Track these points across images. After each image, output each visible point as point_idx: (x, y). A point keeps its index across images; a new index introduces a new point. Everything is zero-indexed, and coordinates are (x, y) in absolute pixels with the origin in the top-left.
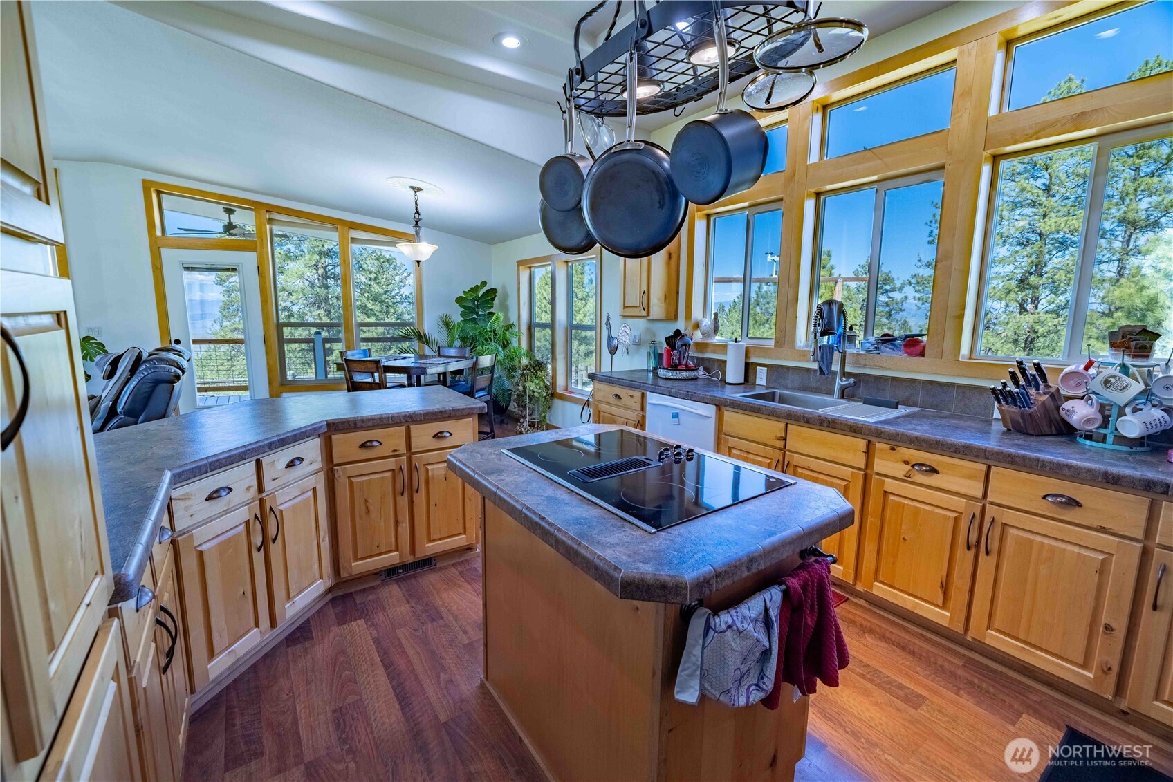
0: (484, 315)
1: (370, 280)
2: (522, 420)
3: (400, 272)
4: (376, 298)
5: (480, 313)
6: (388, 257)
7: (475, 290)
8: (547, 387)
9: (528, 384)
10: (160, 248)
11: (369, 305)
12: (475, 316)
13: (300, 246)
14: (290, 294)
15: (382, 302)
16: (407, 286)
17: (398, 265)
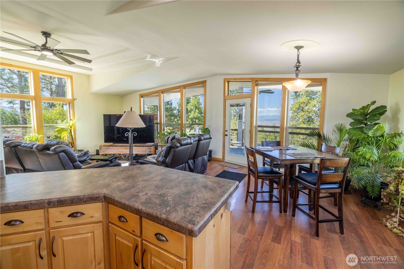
2: (393, 214)
5: (368, 124)
10: (226, 100)
12: (363, 126)
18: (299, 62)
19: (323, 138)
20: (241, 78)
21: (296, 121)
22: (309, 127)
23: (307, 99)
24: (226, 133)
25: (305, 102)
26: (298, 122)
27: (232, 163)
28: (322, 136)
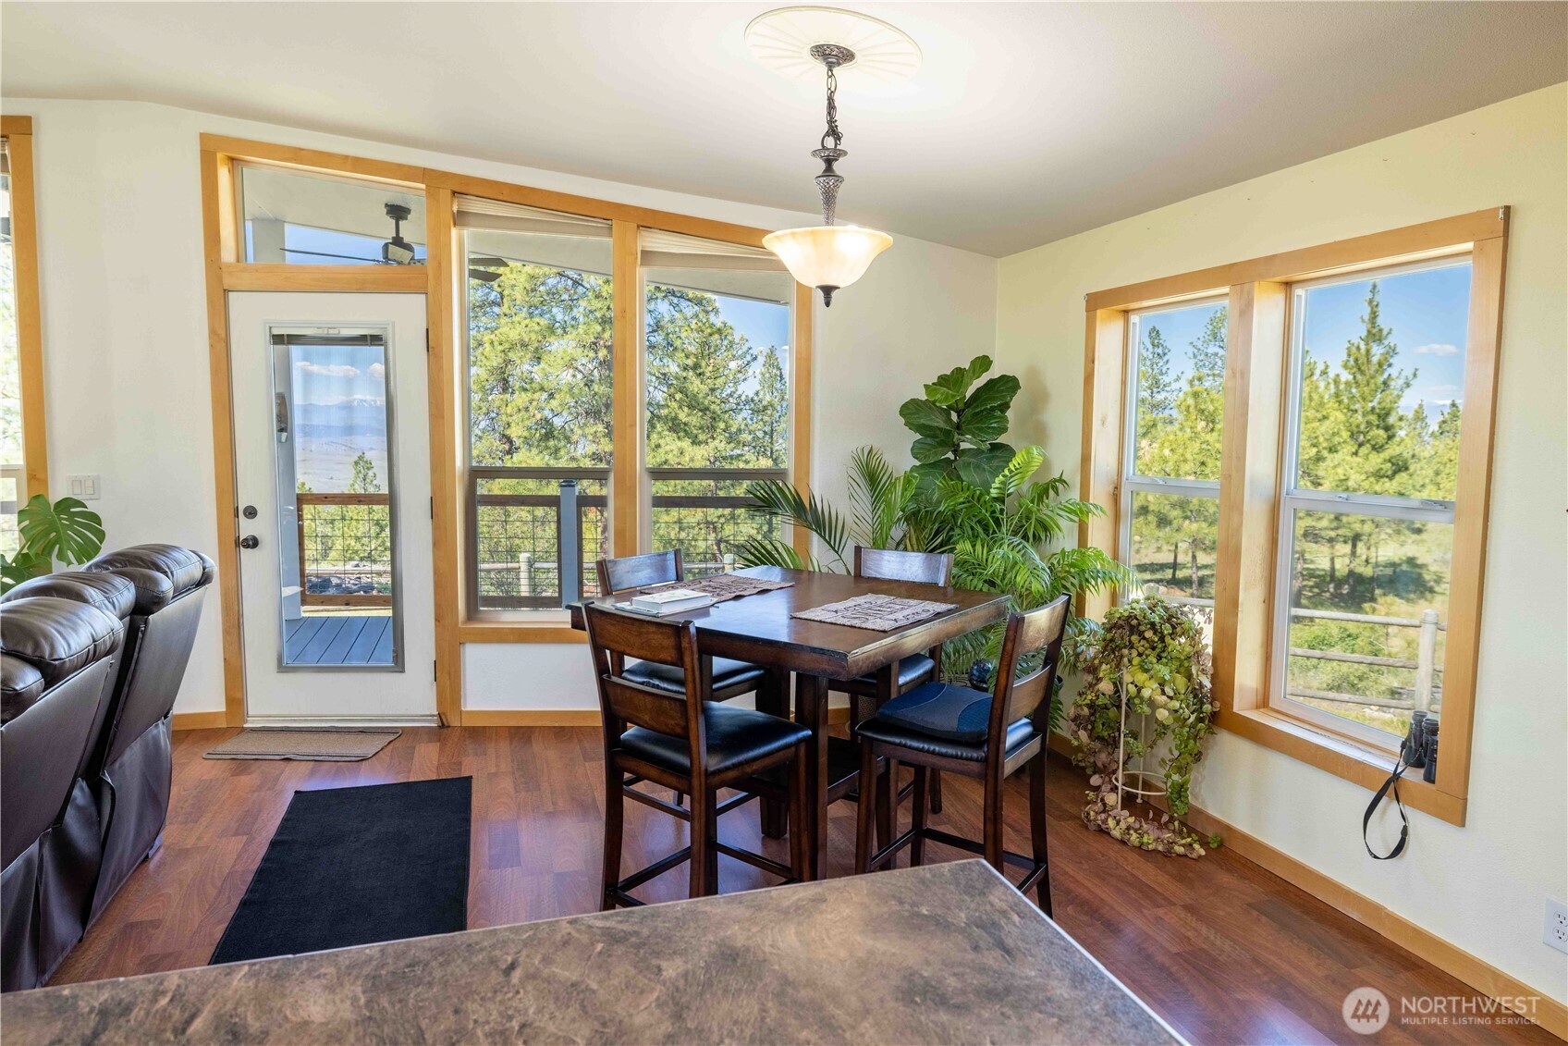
0: (978, 452)
1: (685, 369)
2: (1095, 780)
3: (740, 352)
4: (693, 403)
5: (964, 446)
6: (719, 325)
7: (954, 380)
8: (1196, 692)
9: (1132, 676)
10: (226, 291)
11: (683, 416)
12: (950, 455)
13: (572, 309)
14: (551, 396)
15: (705, 410)
16: (751, 380)
17: (737, 341)
18: (833, 132)
19: (810, 518)
20: (347, 157)
21: (480, 438)
22: (553, 463)
23: (537, 328)
24: (247, 528)
25: (527, 340)
26: (491, 443)
27: (300, 730)
28: (808, 506)
